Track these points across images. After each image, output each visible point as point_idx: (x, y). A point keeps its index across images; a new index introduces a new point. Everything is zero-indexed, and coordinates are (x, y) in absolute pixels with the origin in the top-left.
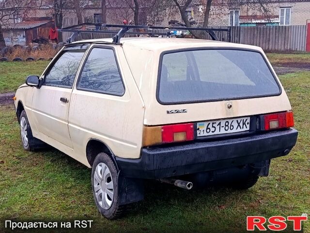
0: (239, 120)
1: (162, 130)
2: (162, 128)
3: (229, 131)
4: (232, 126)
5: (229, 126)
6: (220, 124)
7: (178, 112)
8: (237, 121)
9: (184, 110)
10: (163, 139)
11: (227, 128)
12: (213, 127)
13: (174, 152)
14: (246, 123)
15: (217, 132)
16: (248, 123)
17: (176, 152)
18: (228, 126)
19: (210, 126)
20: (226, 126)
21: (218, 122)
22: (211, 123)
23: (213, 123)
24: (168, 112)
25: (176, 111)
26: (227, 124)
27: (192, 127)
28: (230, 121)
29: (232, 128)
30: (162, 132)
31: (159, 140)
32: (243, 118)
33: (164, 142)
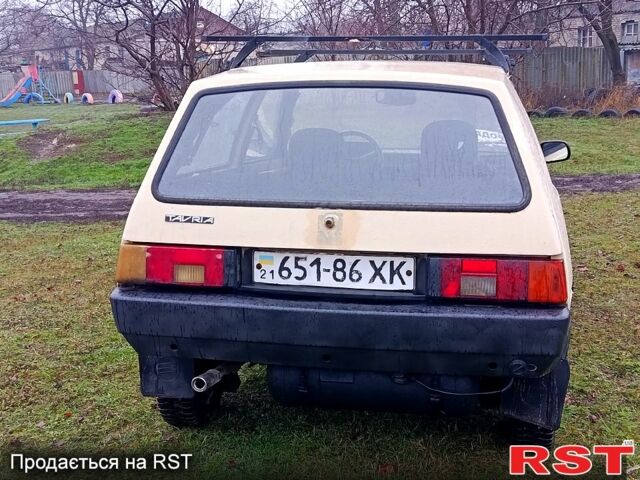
0: (378, 261)
1: (148, 254)
2: (148, 251)
3: (347, 284)
4: (357, 272)
5: (347, 270)
6: (317, 262)
7: (190, 221)
8: (372, 263)
9: (205, 219)
10: (149, 272)
11: (339, 275)
12: (297, 266)
13: (161, 303)
14: (403, 271)
15: (311, 280)
16: (409, 273)
17: (165, 304)
18: (342, 270)
19: (290, 264)
20: (336, 269)
21: (311, 258)
22: (292, 257)
23: (297, 259)
24: (167, 219)
25: (185, 217)
26: (339, 265)
27: (219, 257)
28: (349, 260)
29: (355, 276)
30: (147, 259)
31: (140, 273)
32: (392, 259)
33: (150, 280)
